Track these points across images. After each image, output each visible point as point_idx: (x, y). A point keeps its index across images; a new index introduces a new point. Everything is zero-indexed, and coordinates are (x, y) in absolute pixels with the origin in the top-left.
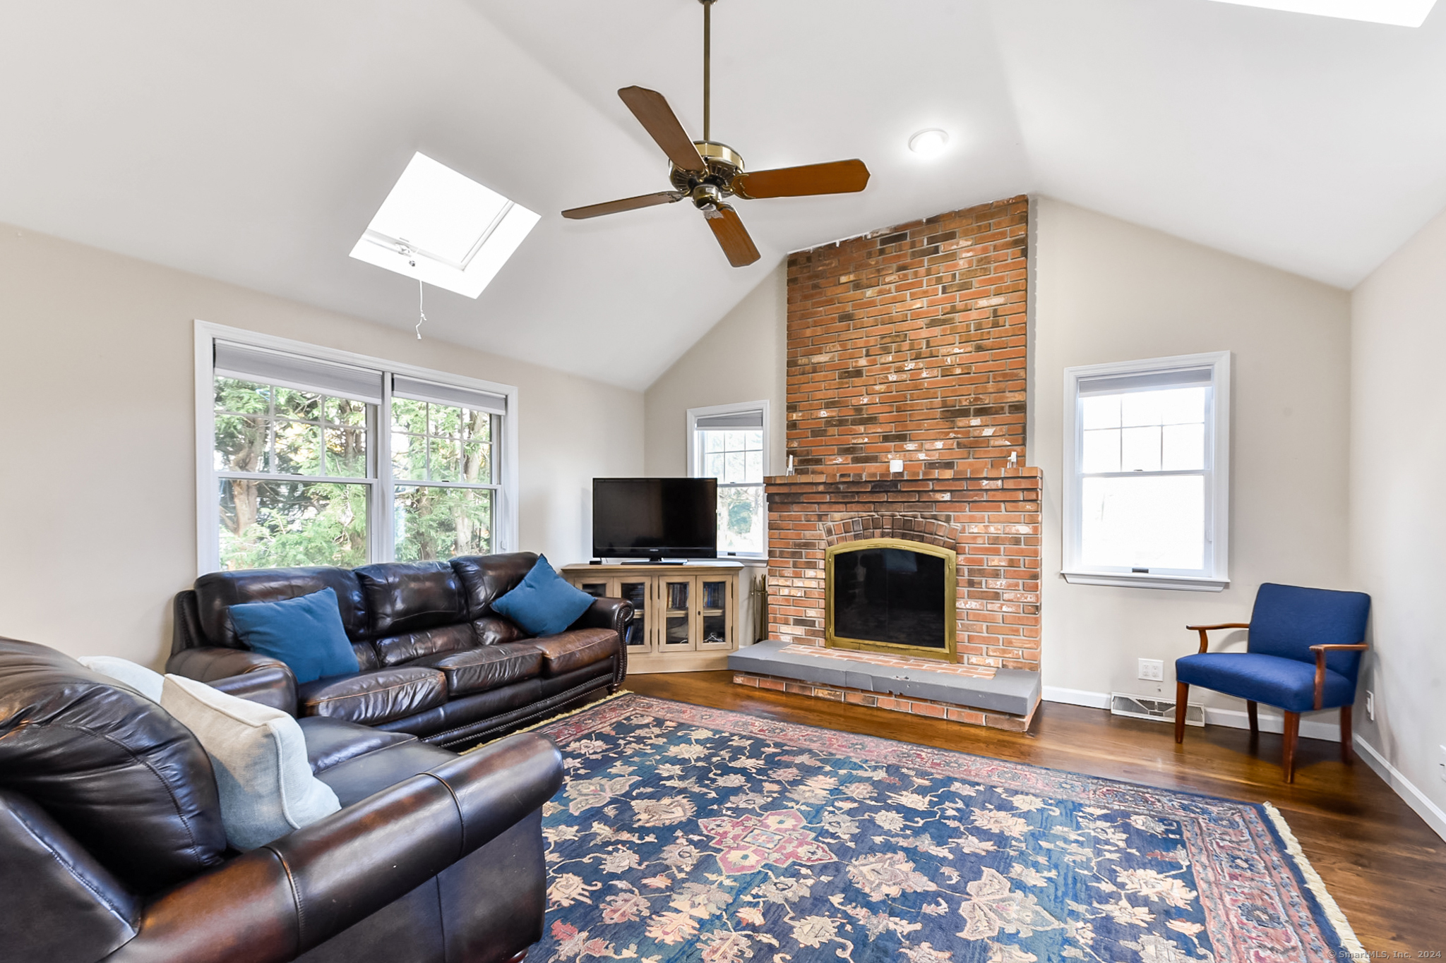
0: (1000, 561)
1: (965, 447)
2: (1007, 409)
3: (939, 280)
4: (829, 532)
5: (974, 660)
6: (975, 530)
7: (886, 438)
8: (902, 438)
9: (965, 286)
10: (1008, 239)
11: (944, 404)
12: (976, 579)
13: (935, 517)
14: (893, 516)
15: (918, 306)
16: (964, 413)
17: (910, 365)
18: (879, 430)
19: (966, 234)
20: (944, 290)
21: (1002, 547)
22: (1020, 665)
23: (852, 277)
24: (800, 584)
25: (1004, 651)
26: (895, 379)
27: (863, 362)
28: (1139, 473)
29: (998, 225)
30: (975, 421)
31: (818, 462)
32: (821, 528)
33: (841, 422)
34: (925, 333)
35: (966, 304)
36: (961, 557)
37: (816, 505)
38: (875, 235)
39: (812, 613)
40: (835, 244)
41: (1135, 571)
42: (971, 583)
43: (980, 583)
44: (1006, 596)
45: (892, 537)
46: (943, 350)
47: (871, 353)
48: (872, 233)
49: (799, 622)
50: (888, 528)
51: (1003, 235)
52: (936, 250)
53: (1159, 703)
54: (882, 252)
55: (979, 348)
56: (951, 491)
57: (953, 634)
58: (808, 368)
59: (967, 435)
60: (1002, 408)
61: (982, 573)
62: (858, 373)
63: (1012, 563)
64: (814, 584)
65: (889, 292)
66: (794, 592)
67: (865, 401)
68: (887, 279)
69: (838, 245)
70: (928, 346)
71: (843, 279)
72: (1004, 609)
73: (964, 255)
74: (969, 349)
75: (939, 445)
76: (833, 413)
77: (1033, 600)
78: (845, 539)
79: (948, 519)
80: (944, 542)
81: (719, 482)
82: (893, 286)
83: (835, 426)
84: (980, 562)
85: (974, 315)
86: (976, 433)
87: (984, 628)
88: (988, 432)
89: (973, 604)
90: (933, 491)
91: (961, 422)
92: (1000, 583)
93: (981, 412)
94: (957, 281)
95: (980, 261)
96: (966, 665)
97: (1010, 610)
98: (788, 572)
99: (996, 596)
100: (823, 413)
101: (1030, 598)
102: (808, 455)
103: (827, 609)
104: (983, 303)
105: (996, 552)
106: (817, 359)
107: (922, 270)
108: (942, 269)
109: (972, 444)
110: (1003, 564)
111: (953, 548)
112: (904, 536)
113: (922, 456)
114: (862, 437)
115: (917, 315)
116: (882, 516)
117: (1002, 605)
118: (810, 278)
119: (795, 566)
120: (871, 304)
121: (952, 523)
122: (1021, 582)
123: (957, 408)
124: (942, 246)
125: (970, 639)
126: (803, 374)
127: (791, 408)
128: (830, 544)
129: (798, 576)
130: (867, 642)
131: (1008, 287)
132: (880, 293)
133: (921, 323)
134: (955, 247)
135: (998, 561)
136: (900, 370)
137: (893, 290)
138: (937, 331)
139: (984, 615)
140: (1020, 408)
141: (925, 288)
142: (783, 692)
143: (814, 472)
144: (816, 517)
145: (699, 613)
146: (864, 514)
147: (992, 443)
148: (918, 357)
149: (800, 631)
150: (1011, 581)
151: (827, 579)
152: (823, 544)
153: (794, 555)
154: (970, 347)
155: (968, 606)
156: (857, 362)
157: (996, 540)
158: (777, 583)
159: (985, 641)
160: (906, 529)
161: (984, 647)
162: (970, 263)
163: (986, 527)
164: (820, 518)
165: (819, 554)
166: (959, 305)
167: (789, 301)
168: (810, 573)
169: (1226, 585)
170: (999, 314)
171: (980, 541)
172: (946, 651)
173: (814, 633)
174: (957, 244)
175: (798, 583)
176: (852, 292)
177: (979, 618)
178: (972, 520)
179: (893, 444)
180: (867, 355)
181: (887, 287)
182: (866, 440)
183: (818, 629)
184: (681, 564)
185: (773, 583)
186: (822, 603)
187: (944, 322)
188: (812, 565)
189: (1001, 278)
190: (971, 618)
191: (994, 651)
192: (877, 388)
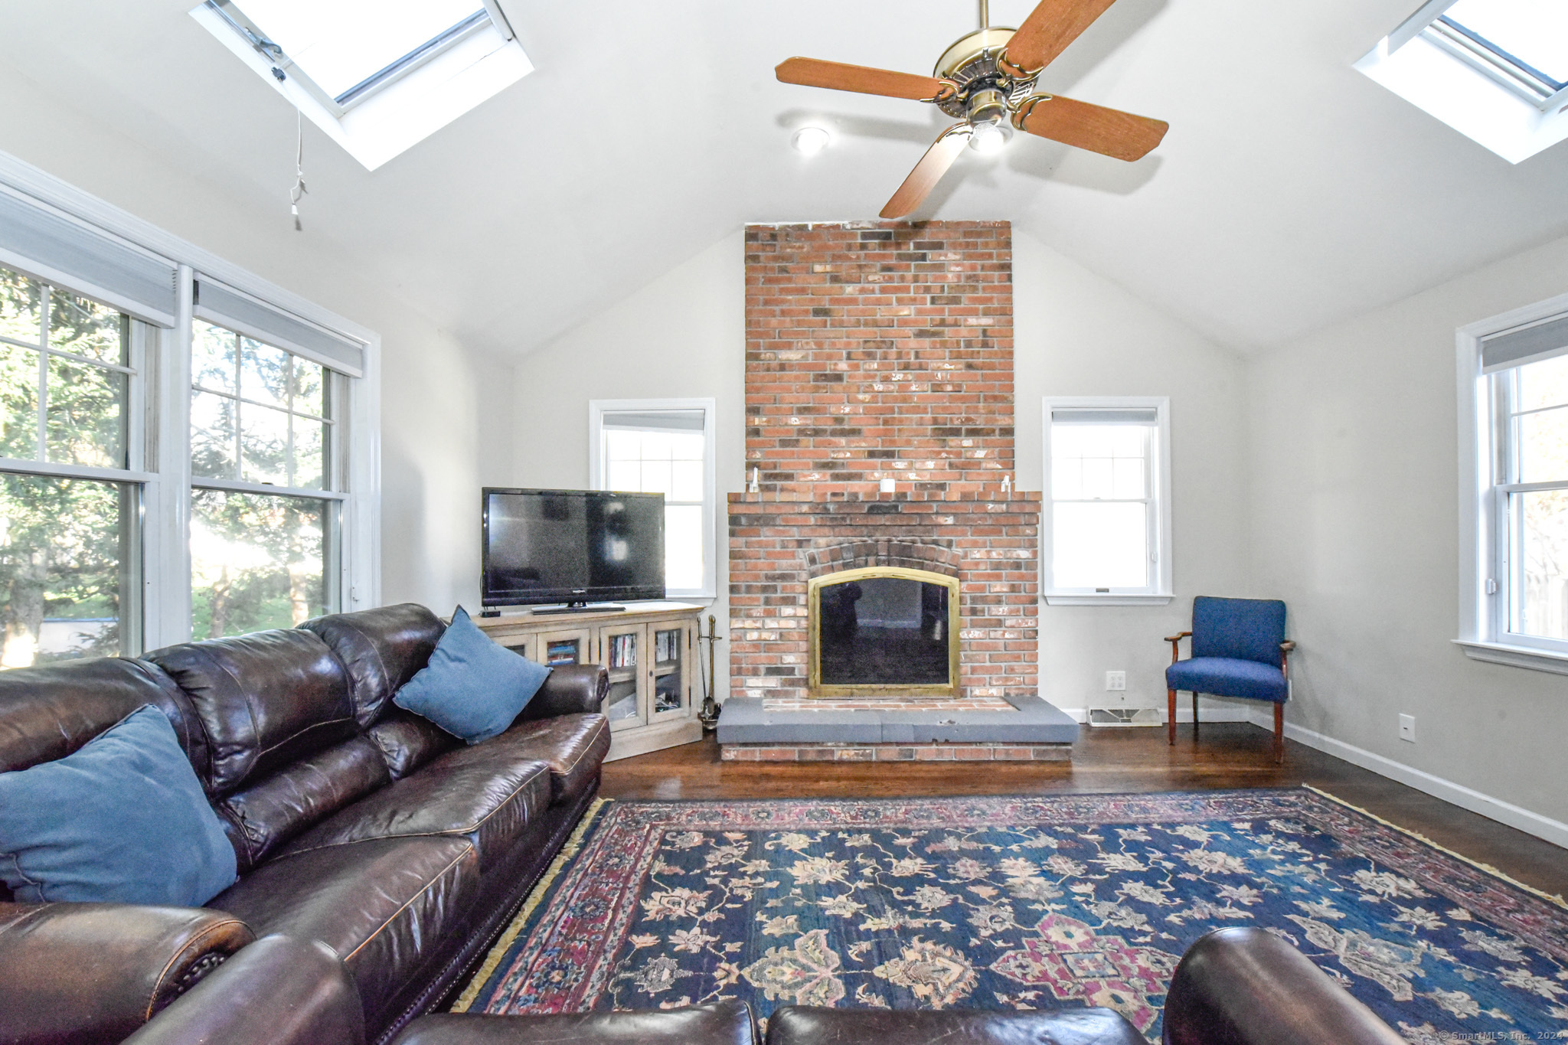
0: (1002, 587)
1: (957, 467)
2: (997, 432)
3: (927, 290)
4: (813, 561)
5: (977, 692)
6: (978, 556)
7: (872, 454)
8: (890, 454)
9: (955, 300)
10: (995, 261)
11: (935, 421)
12: (979, 607)
13: (936, 542)
14: (889, 541)
15: (906, 313)
16: (956, 432)
17: (898, 376)
18: (863, 444)
19: (954, 246)
20: (933, 300)
21: (1004, 572)
22: (1021, 692)
23: (829, 268)
24: (774, 625)
25: (1007, 679)
26: (881, 389)
27: (843, 366)
28: (1097, 500)
29: (986, 245)
30: (968, 442)
31: (789, 477)
32: (802, 556)
33: (817, 432)
34: (913, 343)
35: (956, 320)
36: (964, 585)
37: (795, 529)
38: (855, 226)
39: (789, 659)
40: (806, 226)
41: (1098, 590)
42: (973, 612)
43: (983, 611)
44: (1008, 623)
45: (889, 565)
46: (933, 364)
47: (853, 356)
48: (852, 223)
49: (772, 671)
50: (883, 554)
51: (990, 256)
52: (923, 257)
53: (1127, 711)
54: (863, 247)
55: (970, 366)
56: (954, 514)
57: (957, 666)
58: (774, 364)
59: (959, 455)
60: (993, 431)
61: (984, 600)
62: (838, 378)
63: (1013, 589)
64: (792, 624)
65: (873, 291)
66: (765, 635)
67: (847, 410)
68: (871, 278)
69: (810, 228)
70: (917, 356)
71: (818, 268)
72: (1007, 636)
73: (953, 268)
74: (960, 366)
75: (930, 464)
76: (808, 421)
77: (1033, 624)
78: (832, 569)
79: (950, 544)
80: (946, 569)
81: (667, 499)
82: (877, 286)
83: (810, 435)
84: (982, 589)
85: (964, 331)
86: (969, 454)
87: (987, 657)
88: (980, 454)
89: (976, 633)
90: (937, 513)
91: (953, 441)
92: (1002, 610)
93: (973, 433)
94: (945, 294)
95: (969, 278)
96: (969, 698)
97: (1012, 636)
98: (758, 611)
99: (999, 623)
100: (795, 421)
101: (1030, 623)
102: (775, 467)
103: (810, 652)
104: (972, 321)
105: (998, 578)
106: (785, 355)
107: (909, 275)
108: (930, 278)
109: (965, 466)
110: (1005, 590)
111: (955, 574)
112: (902, 564)
113: (912, 476)
114: (844, 451)
115: (904, 322)
116: (877, 541)
117: (1005, 632)
118: (776, 259)
119: (767, 602)
120: (852, 301)
121: (954, 548)
122: (1021, 607)
123: (948, 426)
124: (930, 254)
125: (974, 670)
126: (768, 370)
127: (752, 410)
128: (813, 575)
129: (770, 614)
130: (860, 686)
131: (995, 309)
132: (862, 291)
133: (909, 331)
134: (943, 258)
135: (1000, 587)
136: (886, 380)
137: (877, 291)
138: (927, 342)
139: (987, 644)
140: (1009, 432)
141: (912, 294)
142: (794, 762)
143: (782, 490)
144: (795, 543)
145: (651, 674)
146: (855, 539)
147: (984, 465)
148: (906, 367)
149: (773, 682)
150: (1013, 607)
151: (811, 617)
152: (804, 576)
153: (765, 589)
154: (961, 364)
155: (971, 636)
156: (836, 364)
157: (997, 566)
158: (741, 626)
159: (987, 670)
160: (904, 555)
161: (987, 677)
162: (959, 277)
163: (989, 552)
164: (800, 544)
165: (799, 588)
166: (950, 319)
167: (748, 281)
168: (788, 611)
169: (1172, 598)
170: (988, 334)
171: (982, 567)
172: (950, 685)
173: (793, 683)
174: (946, 256)
175: (771, 623)
176: (828, 285)
177: (983, 647)
178: (975, 545)
179: (880, 460)
180: (849, 358)
181: (871, 286)
182: (848, 455)
183: (798, 677)
184: (623, 609)
185: (737, 626)
186: (803, 646)
187: (934, 334)
188: (790, 601)
189: (990, 299)
190: (974, 648)
191: (997, 680)
192: (861, 397)
